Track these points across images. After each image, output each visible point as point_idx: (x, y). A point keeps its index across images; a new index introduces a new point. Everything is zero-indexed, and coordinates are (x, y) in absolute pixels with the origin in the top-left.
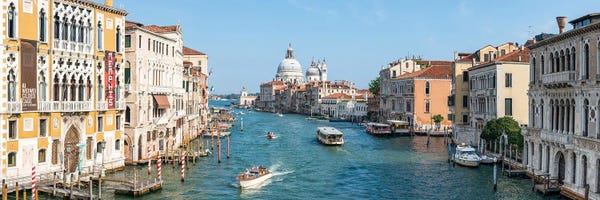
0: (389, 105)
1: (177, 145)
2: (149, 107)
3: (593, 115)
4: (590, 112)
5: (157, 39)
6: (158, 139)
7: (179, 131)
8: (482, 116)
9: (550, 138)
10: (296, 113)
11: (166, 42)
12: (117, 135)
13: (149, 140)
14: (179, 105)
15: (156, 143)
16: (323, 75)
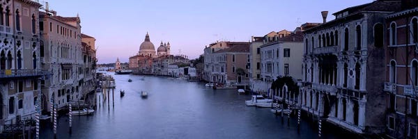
0: (210, 69)
1: (79, 97)
2: (59, 73)
3: (351, 74)
4: (349, 72)
5: (64, 26)
6: (66, 95)
7: (80, 89)
8: (270, 75)
9: (319, 88)
10: (152, 75)
11: (70, 29)
12: (35, 93)
13: (59, 95)
14: (80, 71)
15: (65, 97)
16: (168, 51)
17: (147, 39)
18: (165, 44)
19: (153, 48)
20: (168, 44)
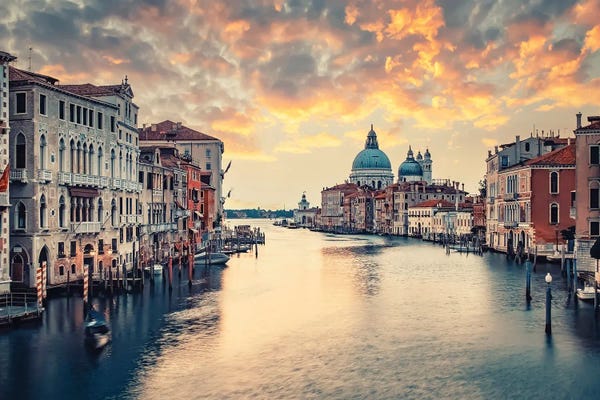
5: (78, 102)
6: (82, 255)
11: (97, 108)
13: (62, 256)
15: (77, 261)
16: (426, 174)
17: (372, 142)
18: (420, 156)
19: (388, 167)
20: (428, 155)
